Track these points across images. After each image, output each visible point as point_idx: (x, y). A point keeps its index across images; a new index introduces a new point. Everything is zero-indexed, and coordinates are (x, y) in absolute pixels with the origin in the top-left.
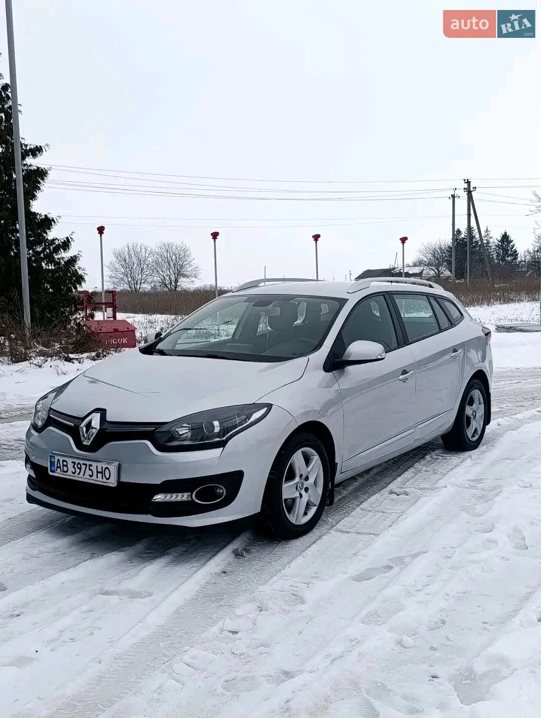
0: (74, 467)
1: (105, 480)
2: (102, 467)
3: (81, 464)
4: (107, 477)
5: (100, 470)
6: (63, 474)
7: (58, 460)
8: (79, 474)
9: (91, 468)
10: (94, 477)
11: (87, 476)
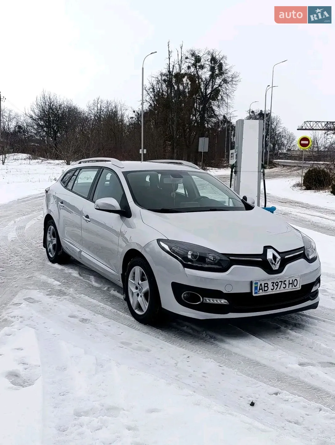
0: (273, 286)
1: (293, 287)
2: (292, 280)
3: (279, 282)
4: (295, 285)
5: (291, 282)
6: (265, 293)
7: (261, 285)
8: (276, 289)
9: (285, 282)
10: (287, 287)
11: (282, 288)
